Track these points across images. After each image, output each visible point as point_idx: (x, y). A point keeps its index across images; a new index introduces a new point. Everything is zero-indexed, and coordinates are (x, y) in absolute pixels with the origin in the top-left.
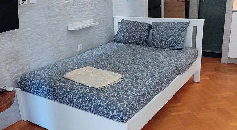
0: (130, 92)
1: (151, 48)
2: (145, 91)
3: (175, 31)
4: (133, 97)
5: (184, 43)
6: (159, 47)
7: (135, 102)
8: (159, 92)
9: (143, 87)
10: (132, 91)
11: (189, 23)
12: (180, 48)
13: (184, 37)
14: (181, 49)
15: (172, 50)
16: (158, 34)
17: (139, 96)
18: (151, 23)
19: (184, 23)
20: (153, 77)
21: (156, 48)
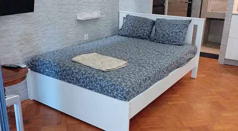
2: (146, 76)
3: (177, 28)
4: (135, 80)
8: (159, 79)
9: (145, 72)
10: (135, 75)
14: (182, 45)
16: (161, 29)
17: (141, 79)
18: (155, 20)
19: (186, 21)
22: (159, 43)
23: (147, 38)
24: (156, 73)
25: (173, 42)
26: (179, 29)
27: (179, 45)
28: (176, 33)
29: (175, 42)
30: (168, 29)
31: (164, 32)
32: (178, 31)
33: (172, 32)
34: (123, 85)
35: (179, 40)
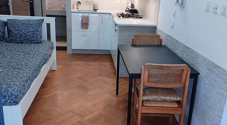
0: (15, 79)
1: (11, 44)
2: (27, 77)
3: (32, 27)
4: (19, 82)
5: (41, 37)
6: (19, 42)
7: (22, 87)
8: (35, 77)
9: (24, 74)
10: (16, 78)
11: (43, 20)
12: (39, 41)
13: (41, 32)
14: (41, 43)
15: (32, 44)
16: (16, 30)
17: (24, 81)
18: (6, 21)
19: (39, 21)
20: (29, 66)
21: (16, 43)
22: (18, 43)
23: (2, 39)
24: (32, 72)
25: (31, 41)
26: (35, 28)
27: (38, 43)
28: (33, 32)
29: (34, 41)
30: (24, 29)
31: (21, 32)
32: (34, 30)
33: (29, 32)
34: (11, 90)
35: (37, 38)
